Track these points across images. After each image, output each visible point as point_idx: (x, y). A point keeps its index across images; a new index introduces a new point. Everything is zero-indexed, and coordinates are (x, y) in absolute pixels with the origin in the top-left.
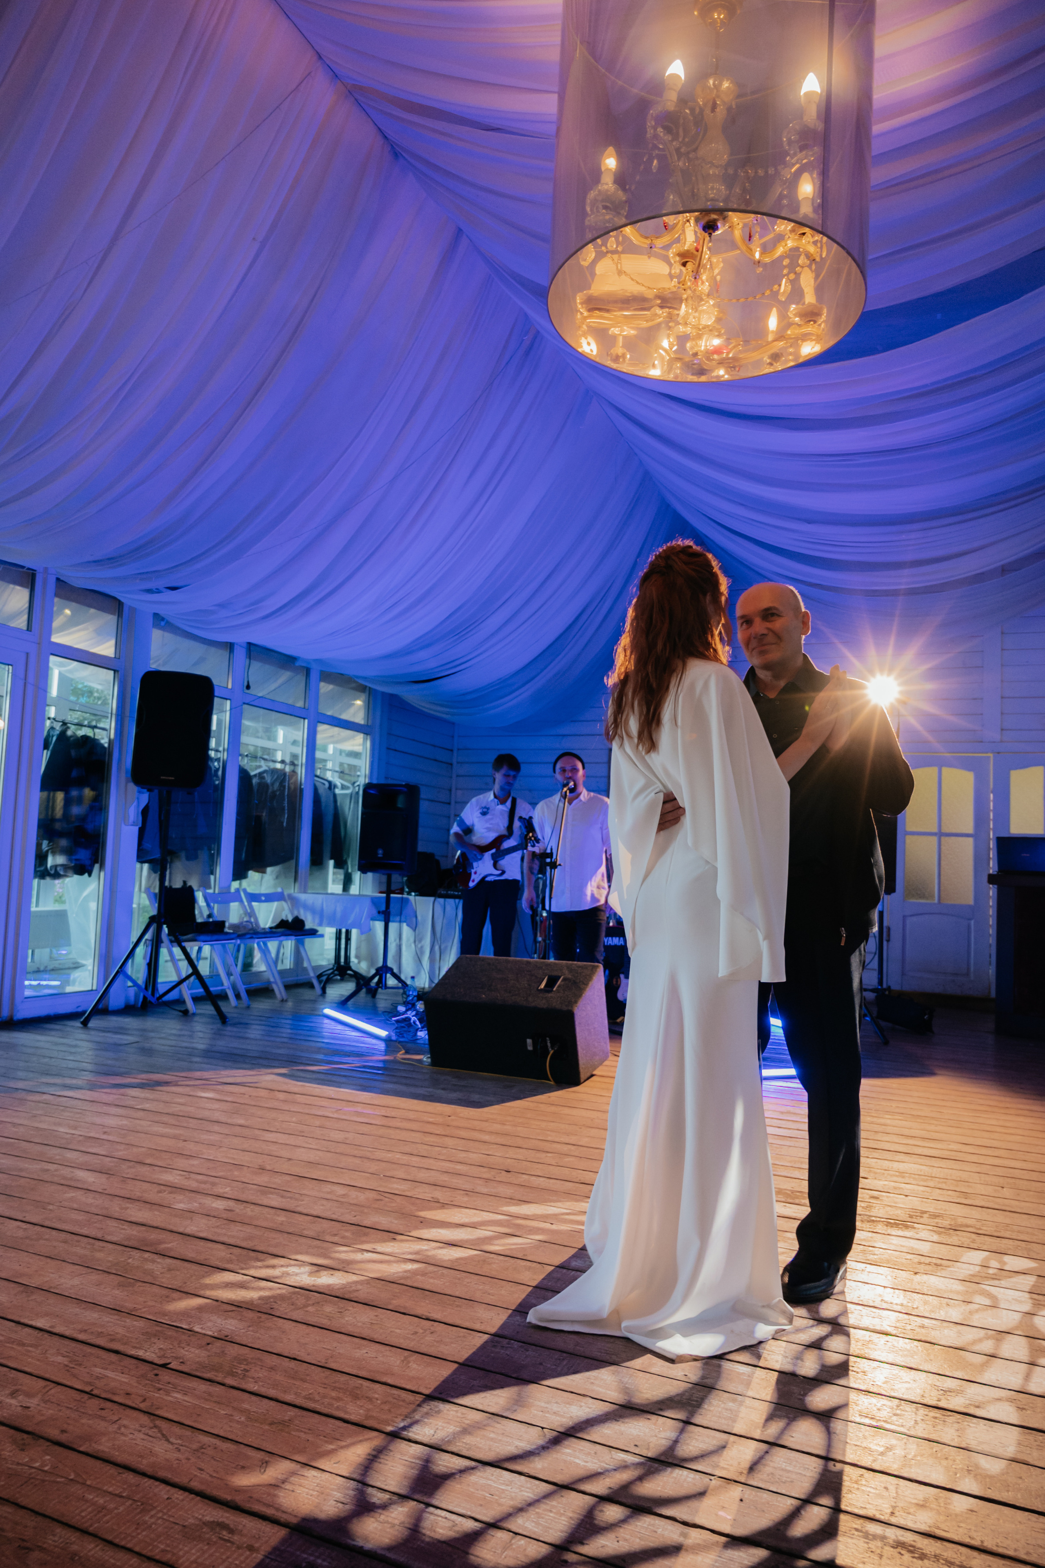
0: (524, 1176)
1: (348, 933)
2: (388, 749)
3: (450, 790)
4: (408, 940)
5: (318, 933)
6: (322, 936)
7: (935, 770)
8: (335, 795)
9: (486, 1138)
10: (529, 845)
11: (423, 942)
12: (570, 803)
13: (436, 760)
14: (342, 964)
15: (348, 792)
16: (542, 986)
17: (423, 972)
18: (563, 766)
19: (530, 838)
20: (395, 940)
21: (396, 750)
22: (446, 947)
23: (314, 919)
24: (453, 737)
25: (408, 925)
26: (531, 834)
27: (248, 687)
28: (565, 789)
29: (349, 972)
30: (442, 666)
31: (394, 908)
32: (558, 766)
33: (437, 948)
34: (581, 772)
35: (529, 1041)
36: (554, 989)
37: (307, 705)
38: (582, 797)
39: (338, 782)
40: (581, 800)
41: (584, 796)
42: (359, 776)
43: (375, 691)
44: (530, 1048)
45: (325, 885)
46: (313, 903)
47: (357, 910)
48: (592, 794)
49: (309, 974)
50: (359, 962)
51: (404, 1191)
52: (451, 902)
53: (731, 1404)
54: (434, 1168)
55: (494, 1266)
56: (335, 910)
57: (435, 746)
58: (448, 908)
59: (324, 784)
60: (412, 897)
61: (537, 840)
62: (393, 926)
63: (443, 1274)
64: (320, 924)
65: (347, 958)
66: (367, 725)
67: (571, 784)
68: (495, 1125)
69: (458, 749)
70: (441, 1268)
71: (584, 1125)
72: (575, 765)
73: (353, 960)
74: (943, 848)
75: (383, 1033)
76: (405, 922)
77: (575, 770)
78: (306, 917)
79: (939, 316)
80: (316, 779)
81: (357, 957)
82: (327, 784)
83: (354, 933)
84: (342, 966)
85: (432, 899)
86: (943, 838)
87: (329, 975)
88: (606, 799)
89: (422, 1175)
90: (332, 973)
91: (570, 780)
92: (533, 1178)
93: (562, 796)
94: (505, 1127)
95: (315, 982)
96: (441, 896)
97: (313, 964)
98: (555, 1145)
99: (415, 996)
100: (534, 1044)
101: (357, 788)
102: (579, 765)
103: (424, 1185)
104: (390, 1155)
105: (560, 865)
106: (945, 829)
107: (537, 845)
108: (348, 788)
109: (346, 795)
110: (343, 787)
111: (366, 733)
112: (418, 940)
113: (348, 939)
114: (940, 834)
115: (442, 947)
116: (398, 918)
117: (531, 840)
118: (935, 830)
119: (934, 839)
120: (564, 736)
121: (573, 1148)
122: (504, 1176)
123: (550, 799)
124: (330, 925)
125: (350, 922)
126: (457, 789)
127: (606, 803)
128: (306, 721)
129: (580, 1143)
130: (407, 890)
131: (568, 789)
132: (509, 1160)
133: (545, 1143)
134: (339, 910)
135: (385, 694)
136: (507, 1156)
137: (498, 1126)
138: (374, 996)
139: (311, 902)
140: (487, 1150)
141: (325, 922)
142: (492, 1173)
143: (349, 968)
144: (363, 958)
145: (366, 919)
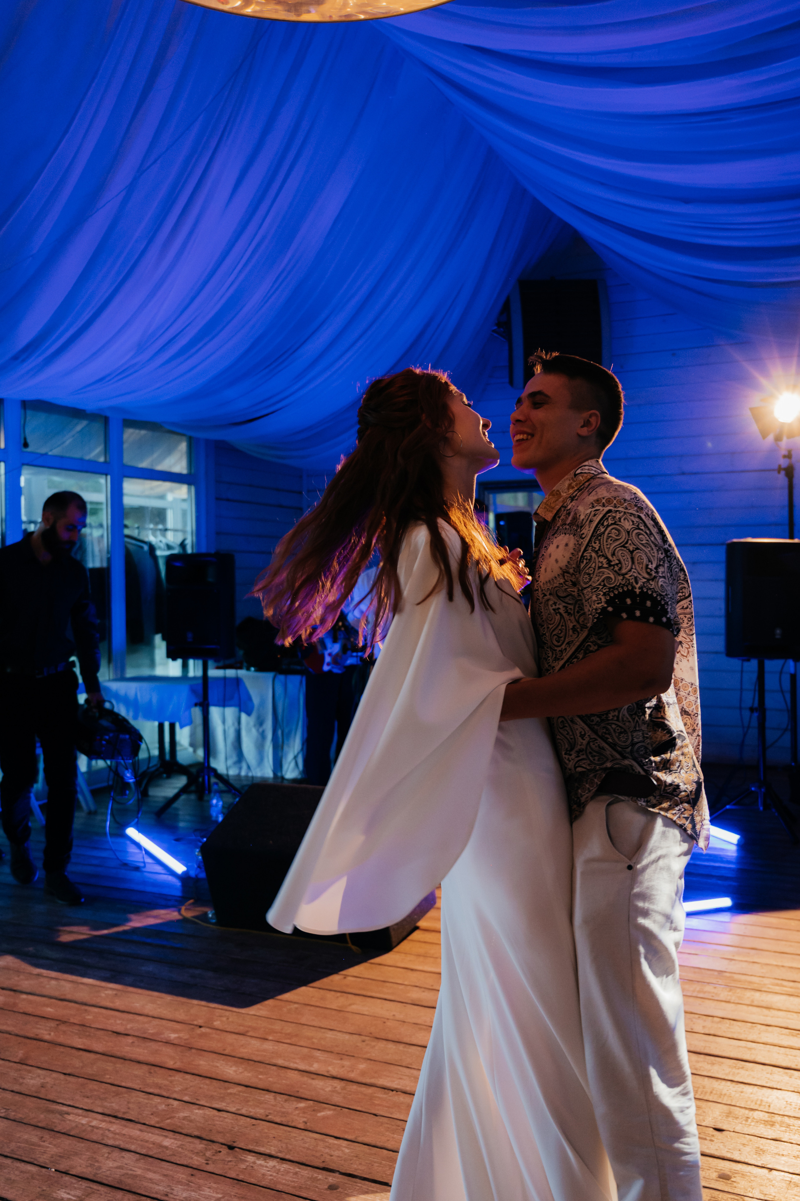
0: (250, 1158)
1: (172, 727)
2: (216, 498)
4: (248, 724)
8: (155, 558)
11: (264, 726)
13: (281, 506)
14: (168, 756)
20: (233, 724)
24: (301, 477)
27: (26, 445)
29: (176, 768)
33: (280, 731)
37: (108, 459)
39: (159, 542)
46: (126, 695)
47: (175, 700)
54: (133, 1148)
56: (150, 700)
57: (277, 490)
58: (290, 686)
59: (143, 547)
60: (250, 674)
65: (172, 750)
66: (190, 474)
68: (253, 1042)
69: (308, 491)
71: (370, 1035)
75: (179, 868)
80: (129, 541)
82: (146, 548)
84: (167, 761)
85: (270, 675)
89: (109, 1166)
92: (261, 1161)
94: (264, 1046)
96: (283, 672)
98: (319, 1083)
108: (172, 548)
111: (189, 483)
112: (260, 722)
121: (338, 1084)
122: (223, 1160)
125: (168, 713)
128: (109, 477)
129: (352, 1076)
132: (243, 1121)
133: (305, 1079)
134: (155, 700)
135: (207, 441)
136: (243, 1112)
137: (255, 1043)
138: (200, 798)
139: (122, 692)
140: (222, 1099)
141: (140, 714)
142: (208, 1154)
143: (176, 762)
144: (200, 748)
145: (184, 711)
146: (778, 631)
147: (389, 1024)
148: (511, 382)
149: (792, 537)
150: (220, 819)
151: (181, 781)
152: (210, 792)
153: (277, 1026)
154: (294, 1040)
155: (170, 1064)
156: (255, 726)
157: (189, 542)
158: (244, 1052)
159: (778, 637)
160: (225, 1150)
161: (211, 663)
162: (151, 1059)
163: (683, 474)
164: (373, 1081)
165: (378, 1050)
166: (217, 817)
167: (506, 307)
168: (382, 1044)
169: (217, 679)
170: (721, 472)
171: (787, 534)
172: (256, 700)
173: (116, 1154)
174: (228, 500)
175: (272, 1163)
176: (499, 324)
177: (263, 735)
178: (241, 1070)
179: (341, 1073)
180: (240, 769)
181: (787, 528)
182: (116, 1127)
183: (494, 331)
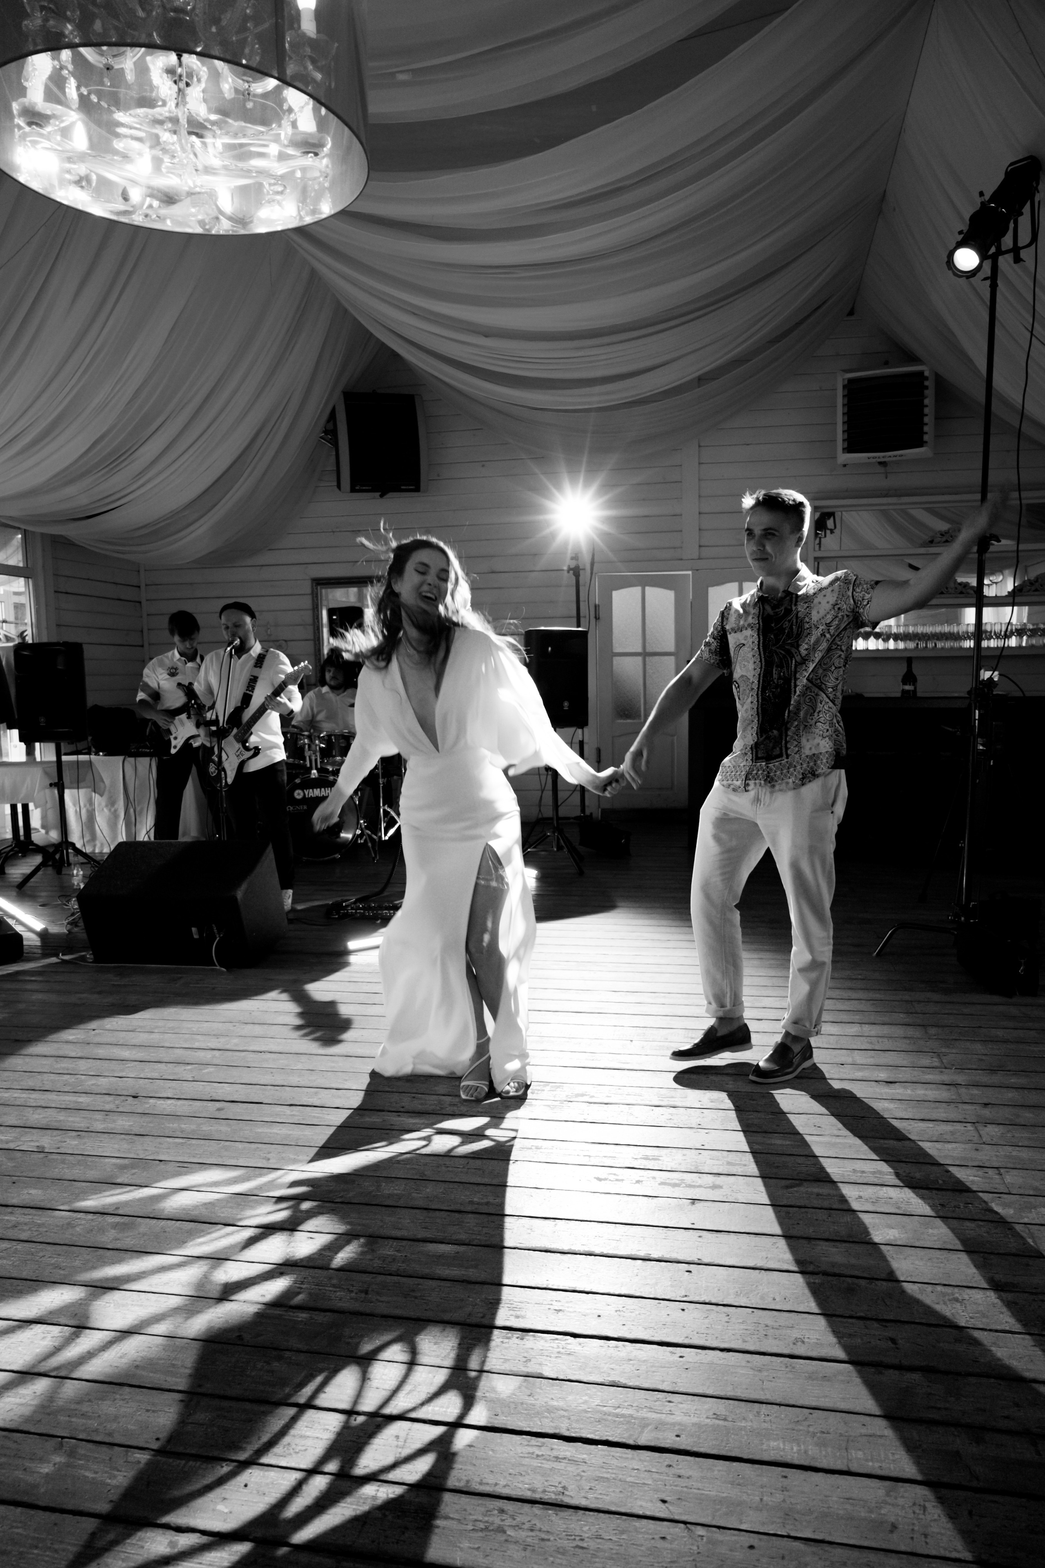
0: (152, 1101)
1: (25, 807)
2: (56, 592)
4: (100, 804)
7: (638, 590)
9: (126, 1054)
11: (116, 806)
13: (121, 600)
14: (22, 838)
18: (226, 622)
20: (86, 804)
21: (67, 593)
22: (142, 809)
24: (139, 571)
28: (230, 648)
29: (34, 847)
30: (95, 502)
31: (69, 774)
33: (132, 811)
34: (249, 625)
35: (194, 930)
38: (252, 652)
43: (33, 533)
44: (196, 936)
47: (27, 781)
50: (47, 833)
51: (7, 1142)
52: (146, 760)
53: (276, 1364)
54: (53, 1105)
55: (78, 1229)
56: (3, 784)
57: (116, 584)
58: (140, 768)
63: (16, 1251)
65: (28, 833)
66: (27, 567)
67: (237, 641)
68: (142, 1035)
69: (146, 585)
70: (14, 1243)
71: (240, 1022)
72: (240, 620)
73: (37, 834)
74: (648, 667)
77: (242, 623)
79: (594, 108)
83: (35, 806)
84: (22, 842)
85: (121, 758)
86: (647, 659)
87: (10, 850)
89: (36, 1117)
90: (14, 850)
92: (161, 1102)
94: (153, 1036)
96: (131, 755)
98: (201, 1054)
100: (200, 933)
102: (247, 618)
103: (34, 1131)
104: (6, 1095)
106: (649, 649)
111: (27, 577)
112: (112, 803)
113: (27, 814)
114: (645, 654)
115: (138, 811)
116: (76, 784)
118: (640, 650)
119: (639, 659)
121: (217, 1053)
122: (130, 1104)
125: (23, 796)
129: (228, 1047)
130: (94, 750)
132: (142, 1081)
133: (189, 1052)
134: (7, 784)
135: (42, 534)
136: (142, 1076)
137: (146, 1036)
138: (59, 872)
140: (122, 1071)
142: (117, 1102)
143: (32, 843)
144: (55, 828)
145: (38, 792)
146: (566, 704)
147: (253, 1014)
148: (339, 486)
149: (578, 626)
150: (82, 886)
151: (38, 859)
152: (69, 864)
153: (160, 1023)
154: (176, 1031)
155: (73, 1054)
156: (106, 806)
157: (29, 632)
158: (134, 1042)
159: (566, 708)
160: (131, 1098)
161: (64, 747)
162: (56, 1054)
164: (245, 1048)
165: (248, 1030)
166: (78, 884)
167: (332, 416)
168: (250, 1027)
169: (70, 763)
171: (575, 624)
172: (107, 781)
173: (40, 1110)
175: (169, 1102)
176: (326, 432)
177: (115, 815)
178: (134, 1052)
179: (219, 1046)
180: (95, 846)
181: (575, 620)
182: (35, 1095)
183: (321, 438)
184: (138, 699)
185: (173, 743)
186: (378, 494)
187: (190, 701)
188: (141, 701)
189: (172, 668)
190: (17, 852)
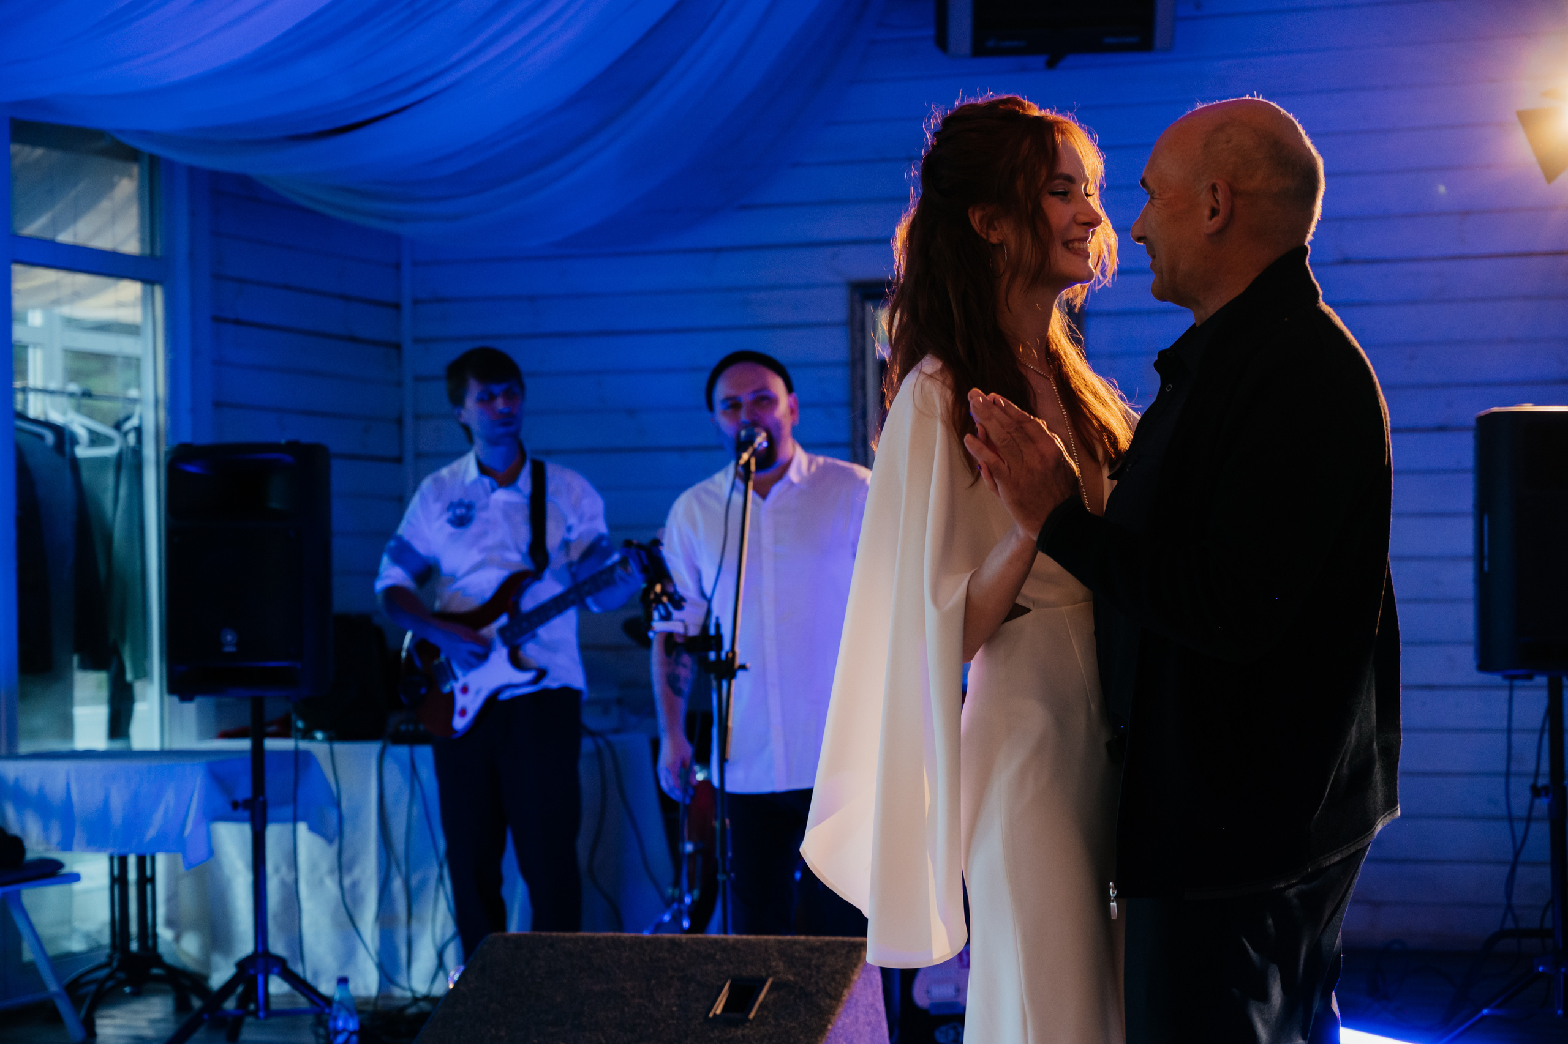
1: (146, 865)
2: (217, 319)
3: (399, 422)
5: (65, 870)
6: (75, 877)
8: (75, 464)
10: (656, 615)
11: (357, 872)
12: (763, 492)
13: (353, 339)
14: (135, 945)
15: (110, 451)
16: (718, 1009)
17: (362, 953)
18: (732, 392)
19: (658, 597)
22: (423, 882)
23: (46, 829)
24: (397, 266)
25: (312, 829)
26: (658, 588)
28: (745, 456)
29: (156, 971)
30: (364, 93)
31: (275, 784)
32: (722, 391)
33: (397, 884)
34: (784, 402)
36: (752, 1015)
38: (793, 475)
39: (78, 424)
40: (792, 484)
41: (799, 471)
42: (135, 401)
43: (171, 165)
45: (66, 726)
46: (41, 789)
47: (169, 797)
48: (821, 460)
49: (43, 986)
50: (177, 938)
56: (106, 802)
57: (346, 298)
59: (41, 437)
60: (318, 747)
61: (678, 602)
62: (274, 833)
64: (67, 845)
65: (147, 933)
66: (152, 256)
67: (761, 440)
69: (416, 302)
72: (765, 388)
73: (165, 934)
76: (304, 819)
77: (767, 400)
78: (23, 828)
80: (20, 424)
81: (170, 923)
82: (50, 437)
83: (162, 862)
84: (136, 953)
85: (374, 748)
87: (102, 982)
88: (861, 471)
90: (109, 977)
91: (757, 430)
93: (737, 474)
95: (64, 1007)
96: (398, 739)
97: (51, 951)
99: (351, 1033)
101: (132, 439)
102: (778, 386)
105: (743, 667)
107: (676, 614)
108: (107, 441)
109: (102, 461)
110: (96, 439)
111: (149, 280)
113: (146, 880)
115: (414, 881)
116: (288, 811)
117: (660, 602)
120: (718, 250)
123: (706, 484)
124: (94, 843)
125: (151, 833)
126: (417, 417)
127: (864, 481)
130: (300, 724)
131: (755, 453)
134: (118, 802)
135: (192, 171)
139: (32, 784)
141: (79, 836)
143: (156, 959)
144: (196, 927)
145: (196, 824)
148: (942, 41)
156: (331, 872)
163: (1346, 261)
170: (1434, 259)
174: (238, 322)
184: (380, 585)
185: (461, 701)
186: (1041, 60)
187: (651, 587)
188: (392, 591)
189: (461, 504)
190: (122, 984)
